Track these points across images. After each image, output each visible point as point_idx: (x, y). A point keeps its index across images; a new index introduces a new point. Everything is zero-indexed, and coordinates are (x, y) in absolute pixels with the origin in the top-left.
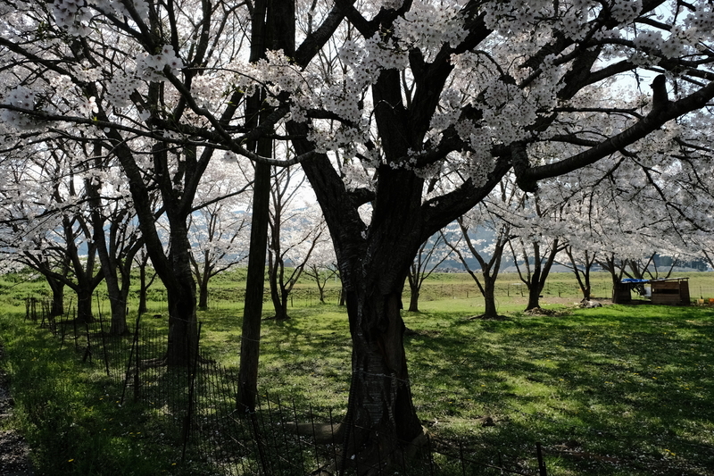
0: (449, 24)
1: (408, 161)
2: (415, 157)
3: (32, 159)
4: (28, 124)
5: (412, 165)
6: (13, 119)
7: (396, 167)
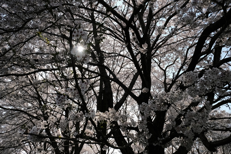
0: (179, 94)
1: (159, 142)
2: (161, 141)
3: (23, 149)
4: (36, 140)
5: (161, 144)
6: (32, 138)
7: (155, 145)
